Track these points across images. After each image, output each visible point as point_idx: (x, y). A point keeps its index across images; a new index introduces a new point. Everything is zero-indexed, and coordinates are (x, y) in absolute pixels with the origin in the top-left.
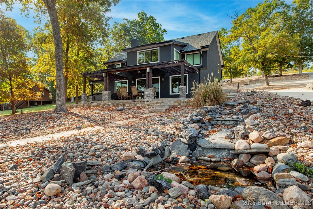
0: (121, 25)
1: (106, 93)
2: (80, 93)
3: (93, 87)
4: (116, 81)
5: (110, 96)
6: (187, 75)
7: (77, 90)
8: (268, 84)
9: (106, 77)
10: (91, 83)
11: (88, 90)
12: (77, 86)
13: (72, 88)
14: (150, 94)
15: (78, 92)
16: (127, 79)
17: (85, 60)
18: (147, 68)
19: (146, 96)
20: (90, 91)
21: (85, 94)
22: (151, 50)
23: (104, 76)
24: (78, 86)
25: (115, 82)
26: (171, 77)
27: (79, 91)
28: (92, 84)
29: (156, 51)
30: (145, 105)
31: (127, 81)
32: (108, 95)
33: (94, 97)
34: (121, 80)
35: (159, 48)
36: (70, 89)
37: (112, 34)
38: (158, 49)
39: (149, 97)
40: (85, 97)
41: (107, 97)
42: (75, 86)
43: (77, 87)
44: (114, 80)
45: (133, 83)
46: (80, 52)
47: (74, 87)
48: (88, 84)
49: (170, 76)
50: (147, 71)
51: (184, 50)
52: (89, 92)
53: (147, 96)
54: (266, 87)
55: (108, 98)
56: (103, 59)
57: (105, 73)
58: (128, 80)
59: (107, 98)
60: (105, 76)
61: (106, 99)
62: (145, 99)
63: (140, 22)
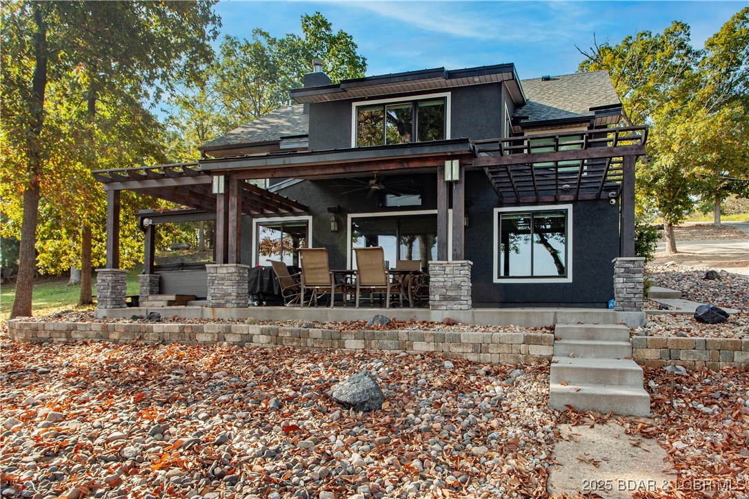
0: (249, 46)
1: (224, 271)
2: (98, 256)
3: (154, 240)
4: (257, 217)
5: (246, 286)
6: (570, 207)
7: (87, 246)
8: (674, 249)
9: (226, 195)
10: (147, 222)
11: (133, 248)
12: (87, 229)
13: (64, 236)
14: (459, 287)
15: (91, 251)
16: (307, 210)
17: (119, 137)
18: (448, 163)
19: (437, 298)
20: (140, 251)
21: (114, 273)
22: (415, 102)
23: (215, 191)
24: (94, 231)
25: (255, 221)
26: (499, 213)
27: (95, 250)
28: (153, 226)
29: (436, 107)
30: (461, 350)
31: (307, 222)
32: (238, 282)
33: (160, 278)
34: (282, 215)
35: (448, 95)
36: (58, 242)
37: (215, 75)
38: (444, 99)
39: (454, 299)
40: (113, 287)
41: (232, 290)
42: (81, 231)
43: (88, 235)
44: (249, 213)
45: (333, 231)
46: (99, 105)
47: (72, 233)
48: (131, 226)
49: (496, 211)
50: (448, 178)
51: (527, 118)
52: (136, 254)
53: (445, 298)
54: (670, 255)
55: (238, 295)
56: (185, 152)
57: (222, 178)
58: (310, 218)
59: (230, 294)
60: (222, 191)
61: (227, 302)
62: (435, 308)
63: (309, 46)
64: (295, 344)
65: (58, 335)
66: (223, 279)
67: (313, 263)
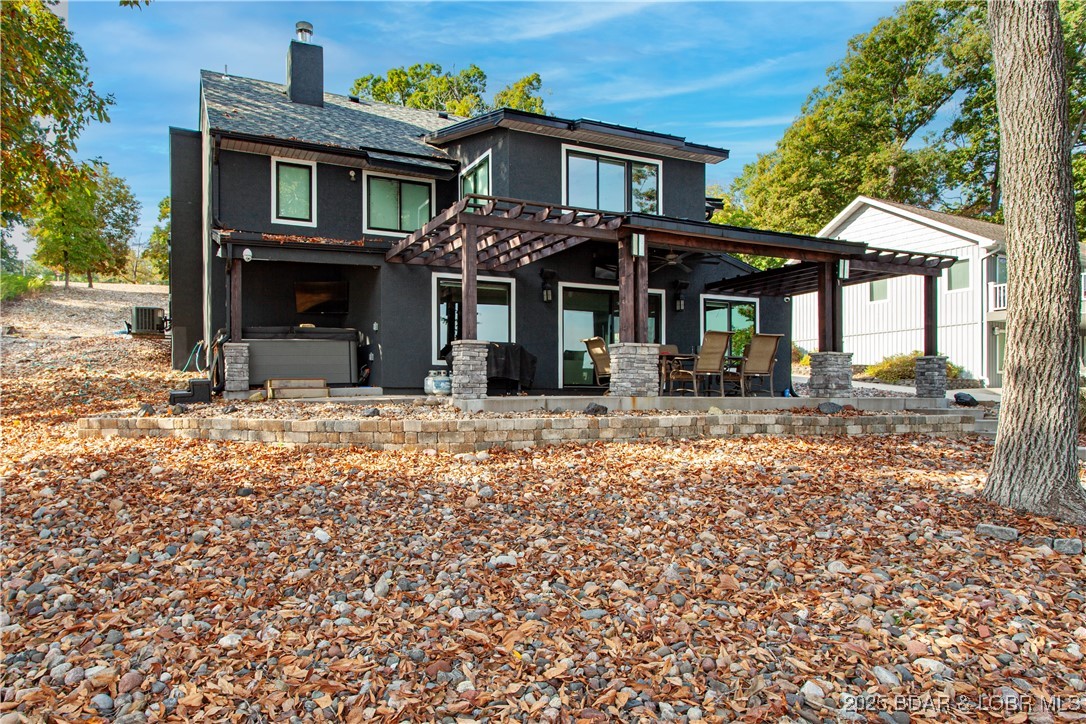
6: (757, 301)
18: (842, 262)
19: (834, 386)
22: (629, 163)
45: (546, 302)
49: (702, 297)
53: (839, 386)
57: (643, 237)
58: (512, 281)
64: (806, 432)
65: (521, 436)
66: (644, 361)
67: (712, 348)
